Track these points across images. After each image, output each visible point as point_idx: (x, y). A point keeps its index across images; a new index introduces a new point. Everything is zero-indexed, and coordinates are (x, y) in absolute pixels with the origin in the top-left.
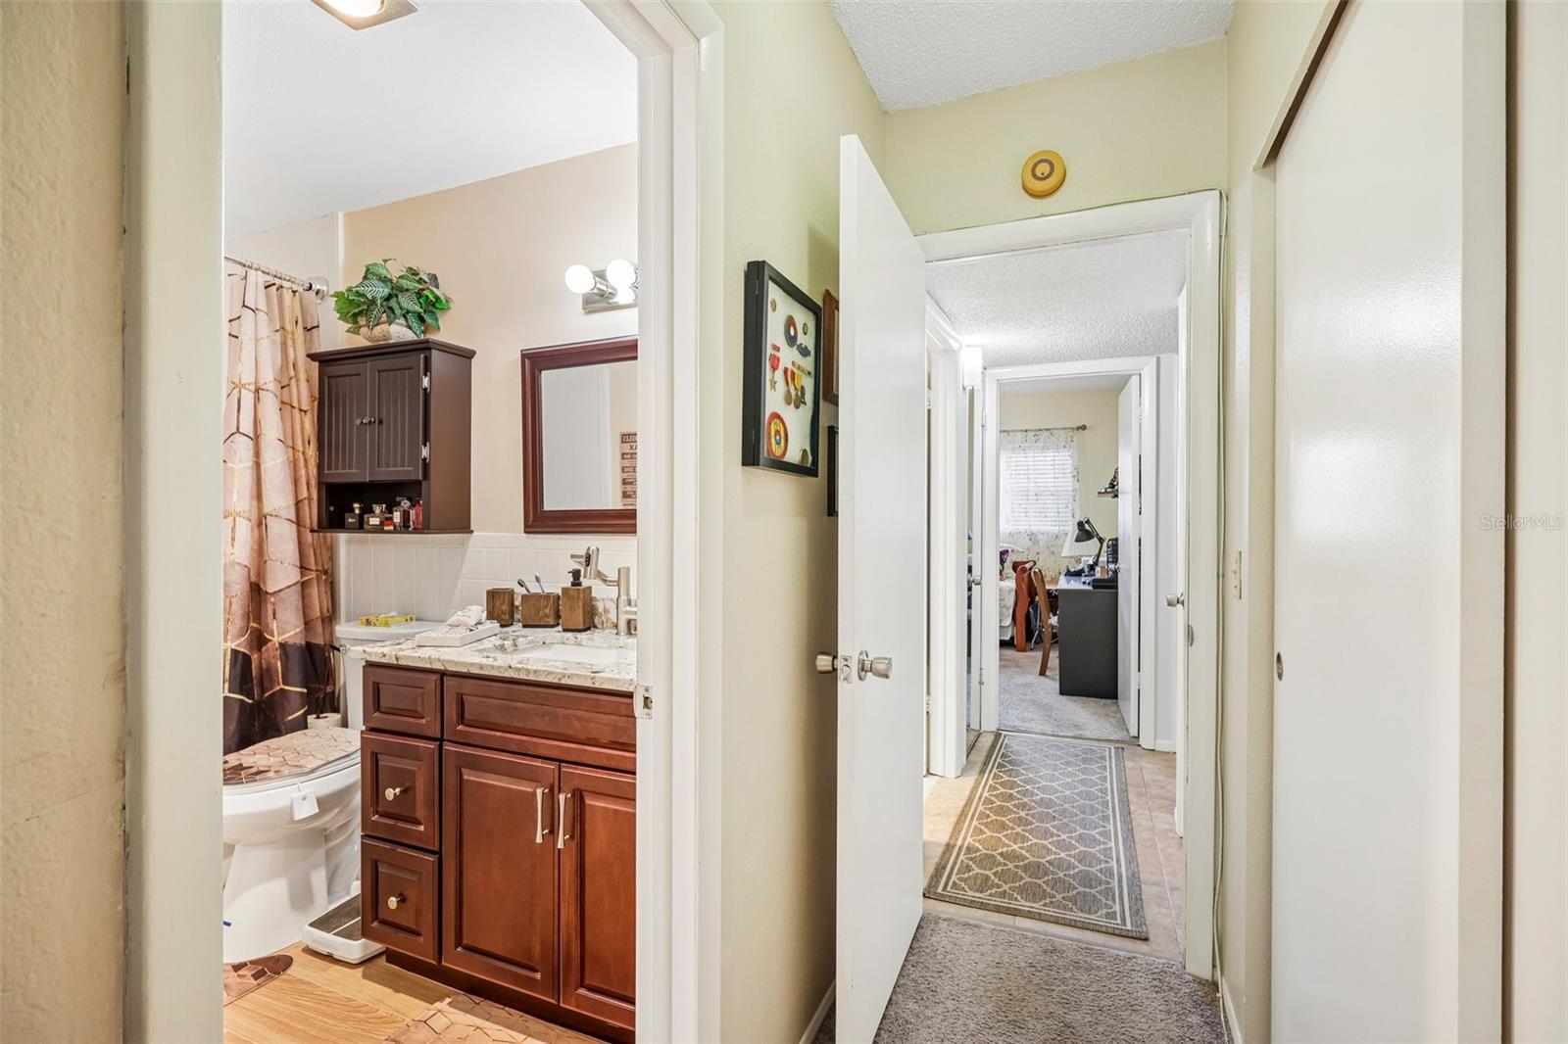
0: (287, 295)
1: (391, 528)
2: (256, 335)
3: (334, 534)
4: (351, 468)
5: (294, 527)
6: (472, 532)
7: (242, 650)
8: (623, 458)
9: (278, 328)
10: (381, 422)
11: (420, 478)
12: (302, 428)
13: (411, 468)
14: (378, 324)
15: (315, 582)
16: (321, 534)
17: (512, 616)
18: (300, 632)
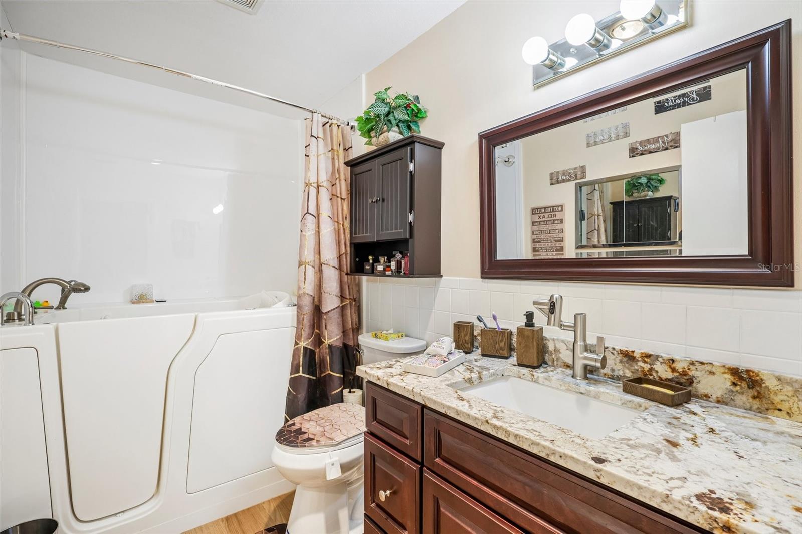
0: (335, 128)
1: (390, 272)
2: (318, 153)
3: (360, 276)
4: (366, 233)
5: (337, 272)
6: (442, 276)
7: (309, 347)
8: (533, 225)
9: (330, 149)
10: (383, 200)
11: (408, 237)
12: (342, 210)
13: (402, 231)
14: (381, 134)
15: (349, 306)
16: (352, 276)
17: (472, 345)
18: (340, 337)
